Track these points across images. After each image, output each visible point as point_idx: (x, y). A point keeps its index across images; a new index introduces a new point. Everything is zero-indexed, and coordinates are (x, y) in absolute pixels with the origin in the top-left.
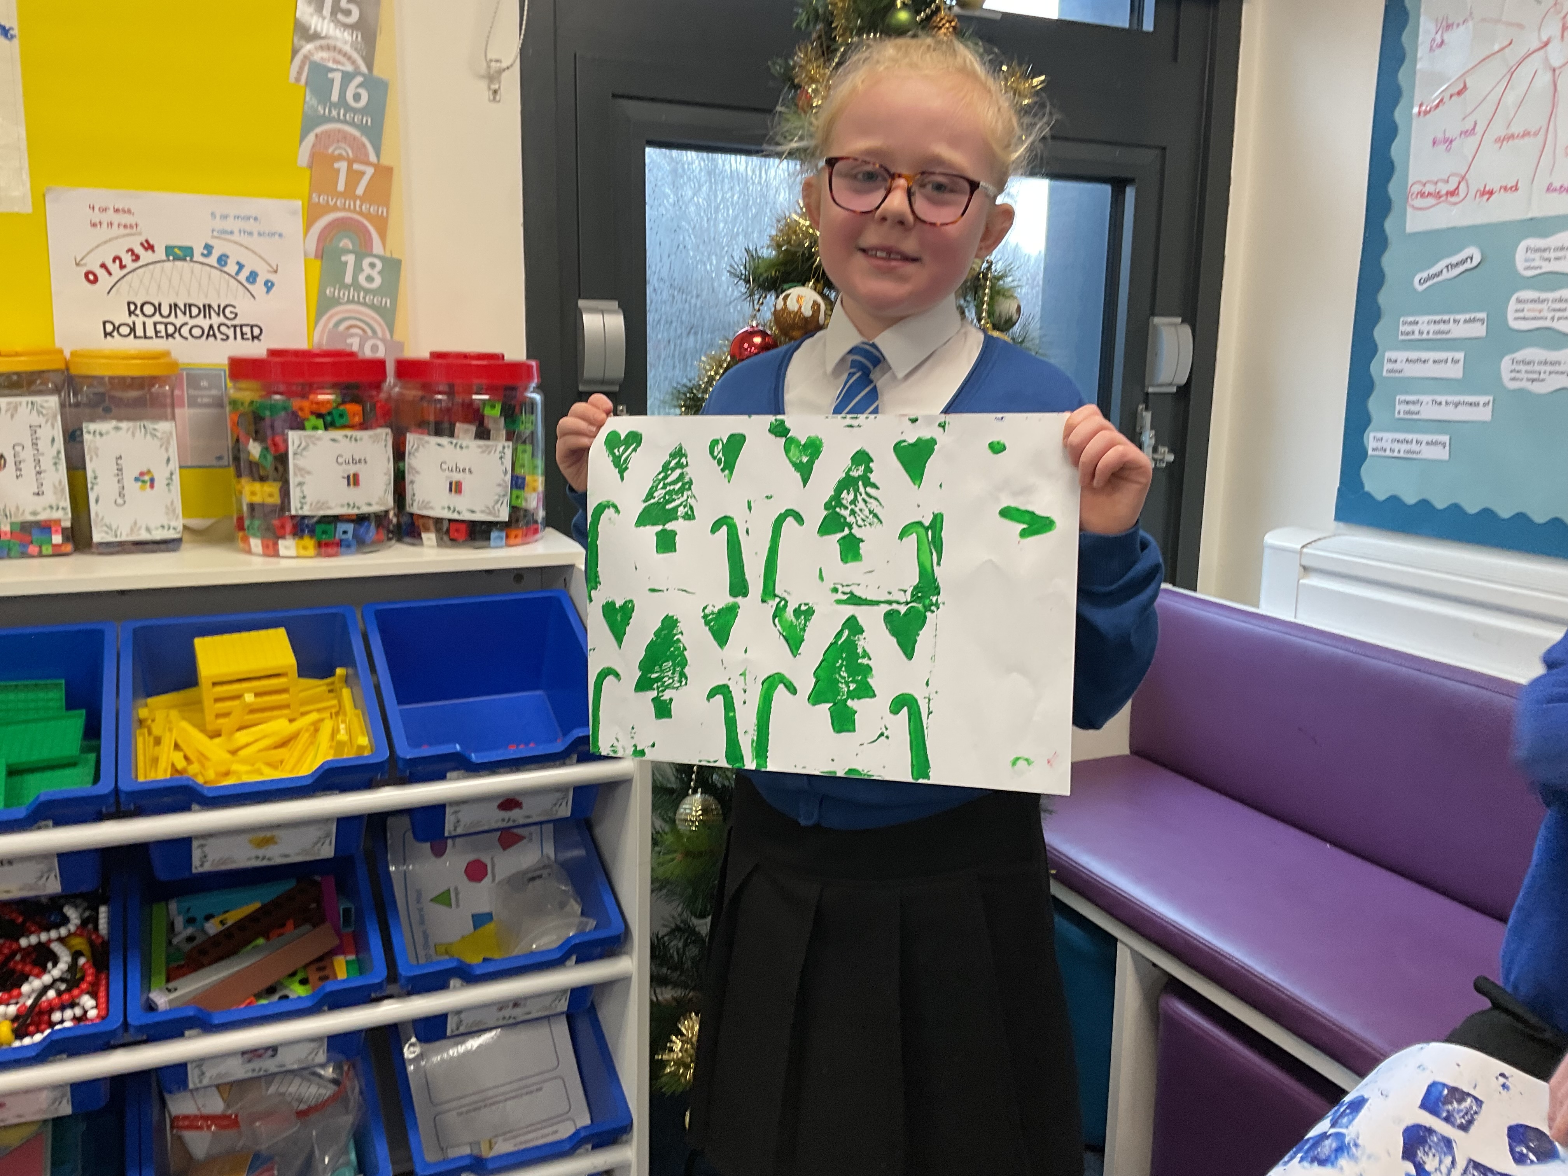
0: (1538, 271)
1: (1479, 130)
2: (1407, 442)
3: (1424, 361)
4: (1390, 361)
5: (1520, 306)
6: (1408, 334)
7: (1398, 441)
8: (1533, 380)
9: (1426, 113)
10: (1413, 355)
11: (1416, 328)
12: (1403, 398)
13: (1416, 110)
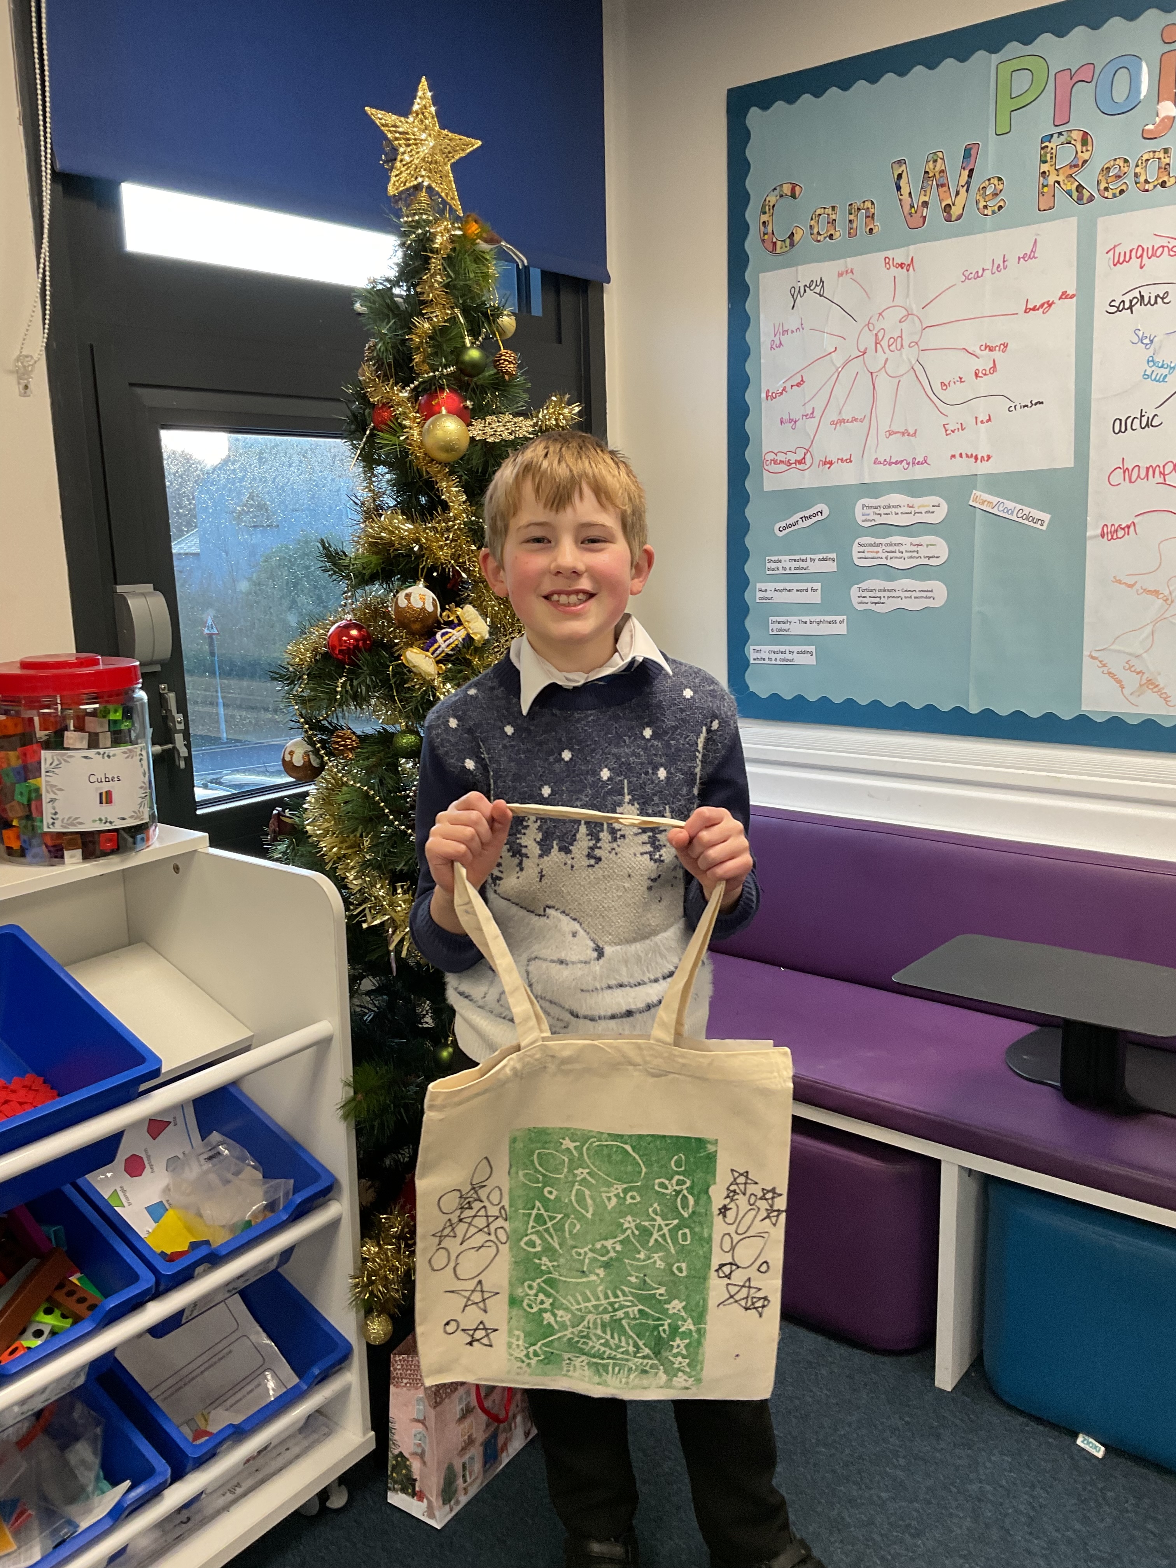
0: (873, 523)
1: (817, 414)
2: (782, 652)
3: (789, 591)
4: (761, 590)
5: (862, 549)
6: (773, 569)
7: (774, 652)
8: (876, 603)
9: (773, 398)
10: (780, 586)
11: (780, 565)
12: (774, 619)
13: (764, 395)
